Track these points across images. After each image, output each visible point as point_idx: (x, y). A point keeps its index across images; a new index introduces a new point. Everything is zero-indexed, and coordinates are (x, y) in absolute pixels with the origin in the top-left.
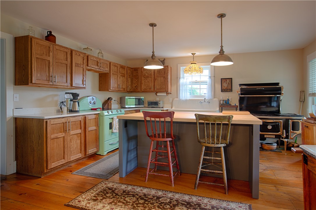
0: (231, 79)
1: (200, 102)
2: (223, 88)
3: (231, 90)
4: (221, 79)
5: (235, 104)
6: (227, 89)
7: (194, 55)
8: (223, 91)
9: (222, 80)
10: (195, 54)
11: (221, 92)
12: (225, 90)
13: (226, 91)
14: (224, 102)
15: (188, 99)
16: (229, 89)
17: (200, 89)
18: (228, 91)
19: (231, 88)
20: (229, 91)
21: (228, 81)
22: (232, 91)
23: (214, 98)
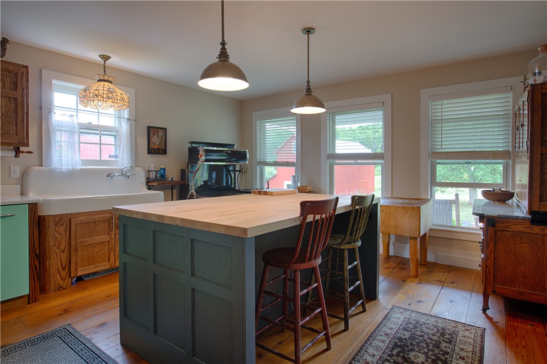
0: (166, 129)
1: (109, 175)
2: (152, 146)
3: (165, 152)
4: (149, 128)
5: (172, 178)
6: (159, 150)
7: (105, 61)
8: (151, 153)
9: (151, 129)
10: (110, 58)
11: (148, 153)
12: (156, 151)
13: (157, 154)
14: (158, 176)
15: (78, 167)
16: (162, 150)
17: (100, 144)
18: (159, 154)
19: (164, 148)
20: (162, 154)
21: (161, 133)
22: (166, 154)
23: (136, 167)
